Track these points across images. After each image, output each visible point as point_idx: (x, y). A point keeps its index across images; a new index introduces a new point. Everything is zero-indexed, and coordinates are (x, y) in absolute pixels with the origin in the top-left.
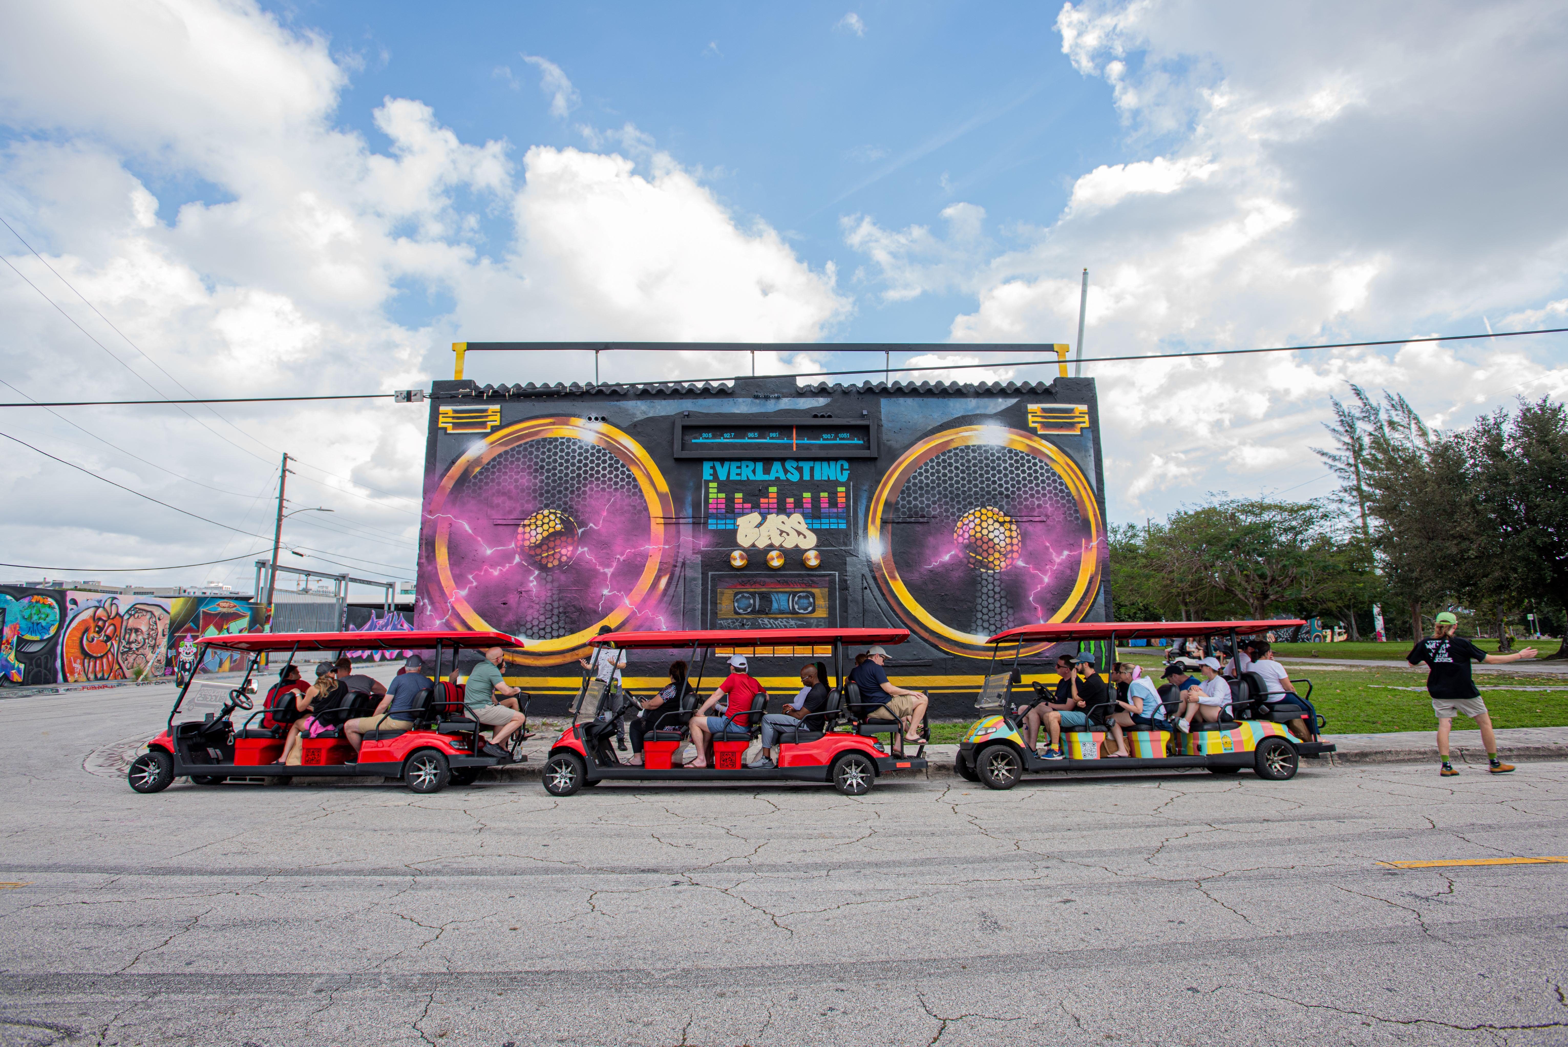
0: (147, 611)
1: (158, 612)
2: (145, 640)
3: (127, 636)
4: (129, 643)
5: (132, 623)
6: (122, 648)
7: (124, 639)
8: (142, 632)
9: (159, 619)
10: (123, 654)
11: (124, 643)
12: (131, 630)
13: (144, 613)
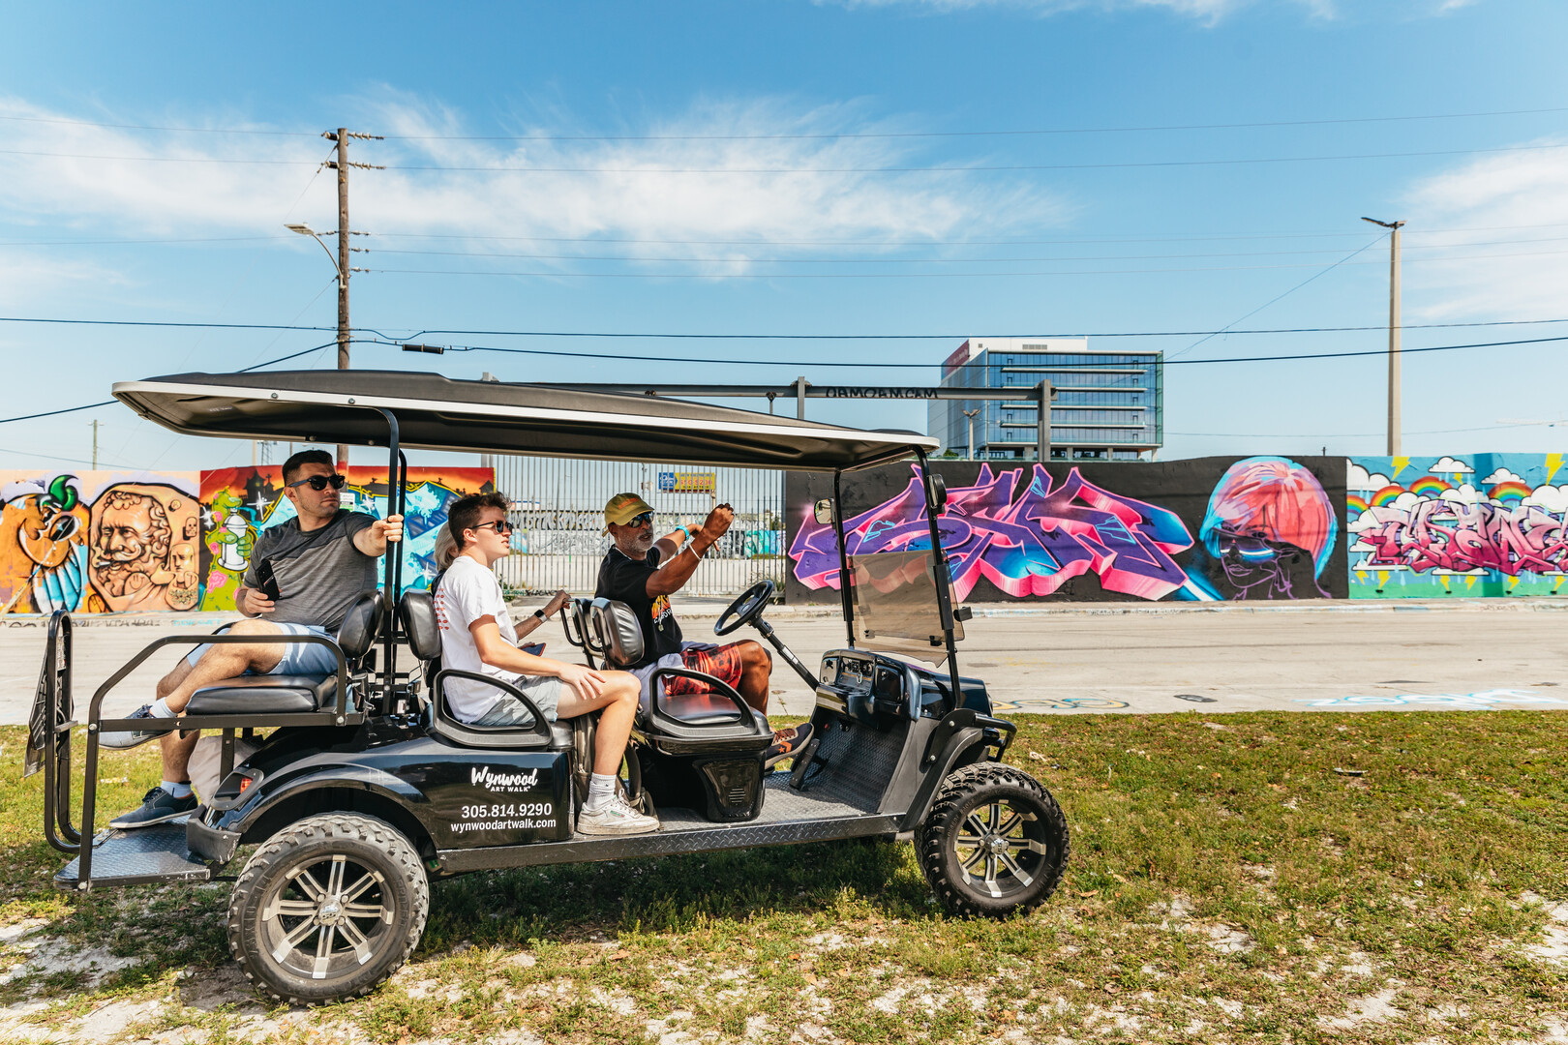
0: (142, 496)
1: (165, 497)
2: (143, 546)
3: (104, 541)
4: (108, 551)
5: (111, 517)
6: (95, 560)
7: (98, 544)
8: (135, 533)
9: (171, 509)
10: (98, 570)
11: (99, 552)
12: (111, 530)
13: (136, 500)
